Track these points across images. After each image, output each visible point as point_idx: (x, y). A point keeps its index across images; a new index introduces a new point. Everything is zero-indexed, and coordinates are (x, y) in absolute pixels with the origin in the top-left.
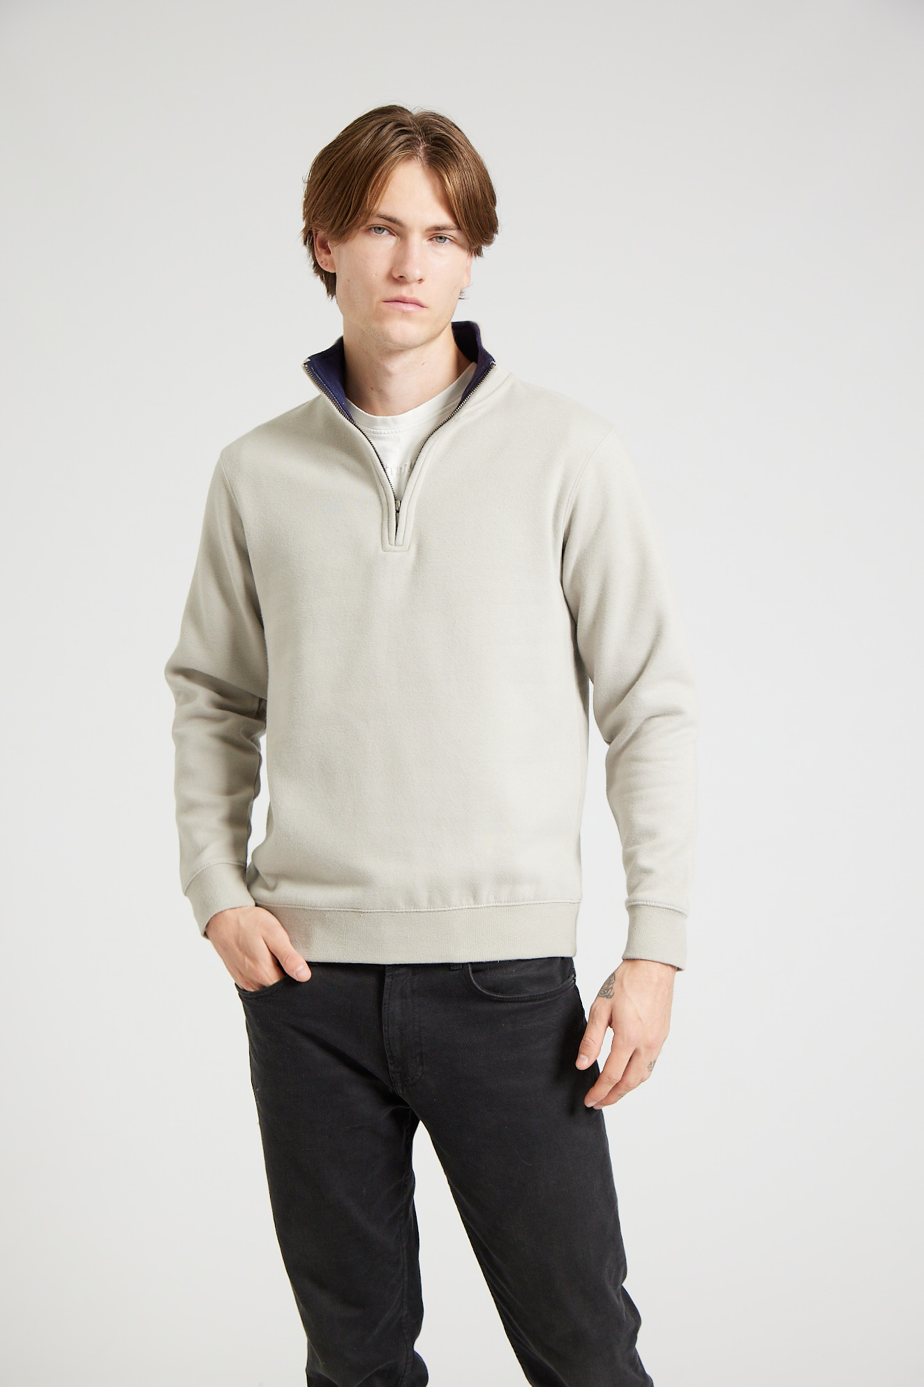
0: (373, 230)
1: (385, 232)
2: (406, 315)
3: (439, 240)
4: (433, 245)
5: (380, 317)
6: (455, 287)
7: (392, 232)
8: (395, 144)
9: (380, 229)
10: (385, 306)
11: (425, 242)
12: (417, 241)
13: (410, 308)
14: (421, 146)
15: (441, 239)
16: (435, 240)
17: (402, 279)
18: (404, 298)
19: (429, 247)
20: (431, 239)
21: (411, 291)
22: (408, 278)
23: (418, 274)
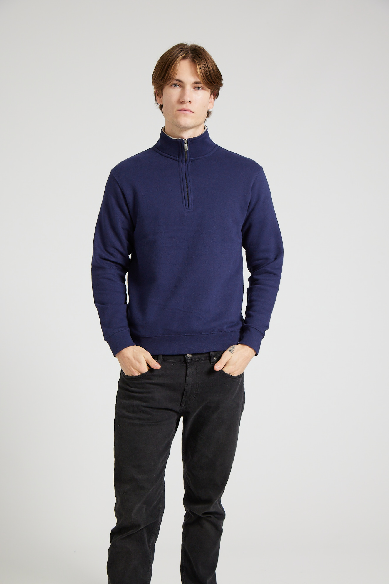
0: (173, 86)
1: (178, 86)
2: (186, 115)
4: (195, 90)
5: (177, 117)
6: (205, 106)
7: (180, 87)
8: (181, 53)
9: (176, 85)
10: (178, 112)
11: (192, 89)
12: (189, 89)
13: (187, 112)
14: (191, 54)
15: (198, 88)
16: (196, 88)
17: (183, 102)
18: (184, 109)
19: (193, 91)
20: (194, 88)
21: (187, 106)
22: (185, 101)
23: (188, 99)
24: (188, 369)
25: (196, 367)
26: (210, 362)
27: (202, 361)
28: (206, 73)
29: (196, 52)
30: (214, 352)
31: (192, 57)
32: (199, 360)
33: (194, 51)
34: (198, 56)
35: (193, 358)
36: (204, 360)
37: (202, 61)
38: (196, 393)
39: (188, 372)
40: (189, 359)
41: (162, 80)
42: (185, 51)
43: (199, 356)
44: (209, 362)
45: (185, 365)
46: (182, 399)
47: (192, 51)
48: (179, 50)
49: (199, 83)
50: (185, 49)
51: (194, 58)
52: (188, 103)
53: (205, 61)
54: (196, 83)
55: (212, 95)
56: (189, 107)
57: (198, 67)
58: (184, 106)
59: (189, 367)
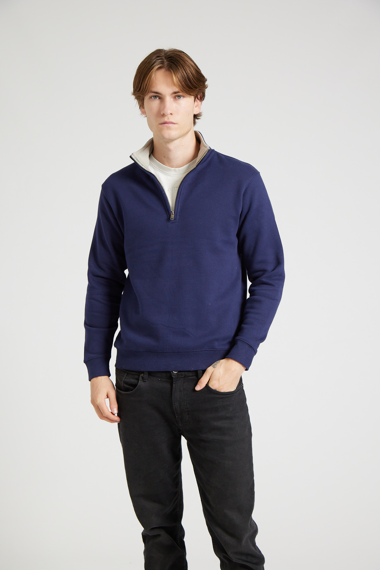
0: (153, 98)
1: (158, 98)
2: (169, 128)
4: (176, 100)
5: (161, 131)
6: (189, 114)
7: (160, 98)
8: (155, 64)
10: (160, 126)
11: (172, 99)
12: (169, 100)
13: (171, 125)
14: (166, 63)
15: (179, 97)
16: (177, 98)
17: (164, 115)
18: (166, 122)
19: (174, 101)
20: (175, 97)
21: (169, 119)
22: (166, 114)
23: (169, 112)
24: (174, 385)
25: (182, 383)
27: (189, 377)
28: (185, 81)
29: (171, 60)
31: (168, 66)
32: (186, 377)
33: (169, 59)
34: (175, 64)
35: (179, 375)
36: (191, 376)
37: (178, 69)
38: (187, 410)
39: (174, 390)
40: (175, 375)
42: (160, 60)
45: (170, 381)
48: (154, 59)
49: (178, 92)
50: (161, 58)
51: (170, 67)
52: (170, 116)
53: (182, 68)
54: (175, 93)
55: (197, 99)
56: (171, 119)
57: (174, 77)
58: (166, 119)
59: (174, 383)
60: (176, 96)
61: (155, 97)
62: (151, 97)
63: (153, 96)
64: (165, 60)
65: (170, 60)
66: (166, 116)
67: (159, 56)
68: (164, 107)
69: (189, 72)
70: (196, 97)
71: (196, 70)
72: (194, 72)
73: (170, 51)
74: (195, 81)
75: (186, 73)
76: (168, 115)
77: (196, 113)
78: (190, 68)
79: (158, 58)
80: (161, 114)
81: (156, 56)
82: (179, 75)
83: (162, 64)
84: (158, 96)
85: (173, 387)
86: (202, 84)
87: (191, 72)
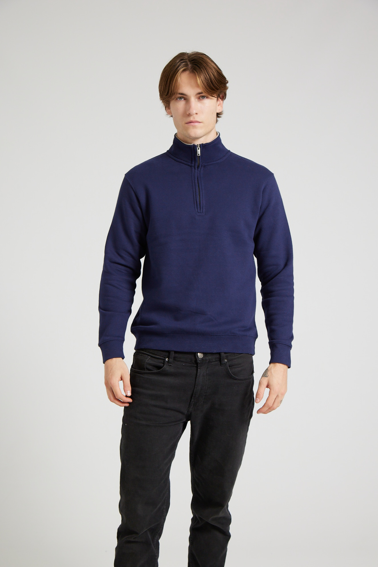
0: (178, 99)
1: (183, 99)
2: (194, 127)
3: (203, 98)
4: (200, 100)
5: (187, 129)
6: (212, 113)
7: (185, 99)
8: (180, 67)
10: (186, 125)
11: (197, 100)
12: (193, 100)
13: (196, 124)
14: (190, 65)
15: (203, 97)
16: (201, 98)
17: (189, 115)
18: (192, 121)
19: (198, 101)
20: (199, 98)
21: (194, 118)
22: (192, 114)
23: (194, 112)
24: (199, 370)
25: (206, 368)
26: (221, 364)
27: (212, 362)
30: (225, 353)
31: (192, 68)
32: (210, 362)
34: (198, 66)
35: (204, 359)
36: (214, 362)
37: (202, 71)
38: (205, 394)
39: (198, 373)
40: (200, 359)
41: (167, 95)
42: (184, 63)
43: (210, 357)
44: (219, 363)
45: (195, 365)
46: (191, 401)
47: (191, 61)
48: (179, 62)
49: (201, 93)
50: (184, 61)
51: (194, 69)
52: (195, 115)
53: (205, 70)
54: (199, 93)
55: (219, 98)
56: (197, 118)
57: (198, 79)
58: (192, 119)
59: (199, 368)
60: (201, 97)
61: (181, 98)
62: (177, 99)
63: (179, 98)
64: (189, 63)
65: (193, 62)
66: (191, 115)
67: (182, 59)
68: (190, 107)
69: (211, 74)
70: (218, 96)
71: (218, 72)
72: (216, 74)
73: (193, 55)
74: (216, 82)
75: (208, 75)
76: (194, 114)
77: (218, 112)
78: (212, 70)
79: (182, 61)
80: (187, 114)
81: (180, 59)
82: (202, 77)
83: (185, 66)
84: (184, 97)
85: (198, 372)
86: (223, 86)
87: (213, 74)
